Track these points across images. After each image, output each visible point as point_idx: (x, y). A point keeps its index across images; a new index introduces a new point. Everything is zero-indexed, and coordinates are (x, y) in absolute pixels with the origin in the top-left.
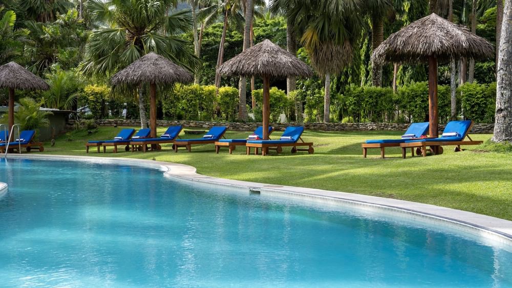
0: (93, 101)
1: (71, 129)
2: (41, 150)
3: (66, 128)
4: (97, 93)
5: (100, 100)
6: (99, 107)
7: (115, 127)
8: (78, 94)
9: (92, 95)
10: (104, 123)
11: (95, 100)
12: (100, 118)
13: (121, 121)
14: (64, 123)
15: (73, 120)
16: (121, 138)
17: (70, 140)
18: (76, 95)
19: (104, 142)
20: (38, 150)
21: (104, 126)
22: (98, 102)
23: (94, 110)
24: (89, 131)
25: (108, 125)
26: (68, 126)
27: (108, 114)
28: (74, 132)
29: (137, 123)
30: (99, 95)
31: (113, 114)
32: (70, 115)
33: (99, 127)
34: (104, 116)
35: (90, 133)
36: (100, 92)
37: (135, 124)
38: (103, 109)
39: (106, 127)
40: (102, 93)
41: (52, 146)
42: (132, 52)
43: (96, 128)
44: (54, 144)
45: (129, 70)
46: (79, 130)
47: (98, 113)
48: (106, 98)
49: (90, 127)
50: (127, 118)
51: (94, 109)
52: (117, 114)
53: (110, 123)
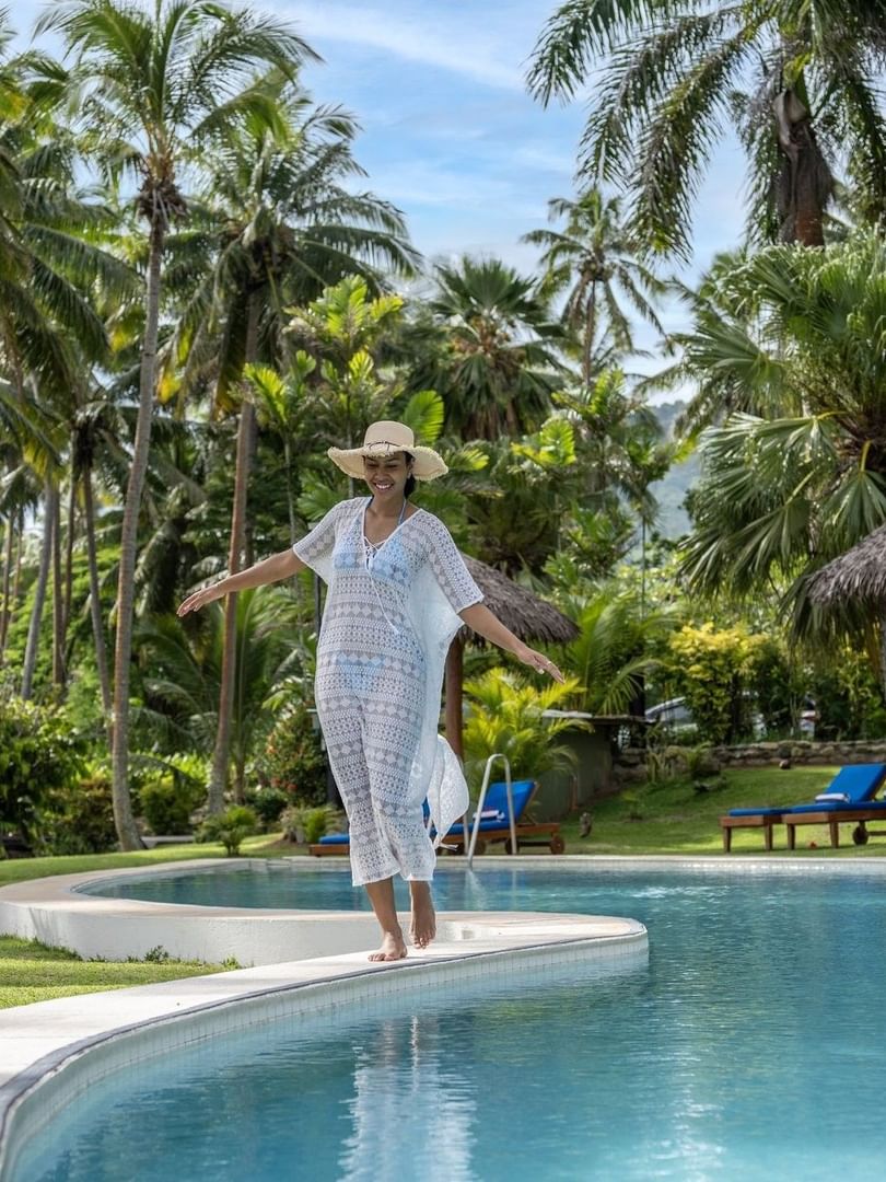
0: (703, 683)
1: (633, 781)
2: (557, 848)
3: (614, 778)
4: (714, 655)
5: (727, 679)
6: (721, 700)
7: (785, 767)
8: (647, 663)
9: (698, 660)
10: (743, 757)
11: (707, 676)
12: (728, 740)
13: (803, 747)
14: (606, 758)
15: (636, 751)
16: (839, 796)
17: (635, 817)
18: (642, 664)
19: (789, 812)
20: (548, 849)
21: (745, 765)
22: (720, 686)
23: (704, 714)
24: (697, 783)
25: (758, 761)
26: (619, 770)
27: (752, 725)
28: (646, 788)
29: (860, 751)
30: (720, 662)
31: (769, 725)
32: (623, 735)
33: (727, 770)
34: (742, 735)
35: (702, 790)
36: (724, 649)
37: (854, 757)
38: (737, 708)
39: (752, 770)
40: (730, 652)
41: (584, 836)
42: (860, 497)
43: (717, 773)
44: (589, 829)
45: (875, 550)
46: (661, 785)
47: (721, 722)
48: (744, 670)
49: (700, 771)
50: (821, 735)
51: (704, 708)
52: (782, 723)
53: (764, 755)
